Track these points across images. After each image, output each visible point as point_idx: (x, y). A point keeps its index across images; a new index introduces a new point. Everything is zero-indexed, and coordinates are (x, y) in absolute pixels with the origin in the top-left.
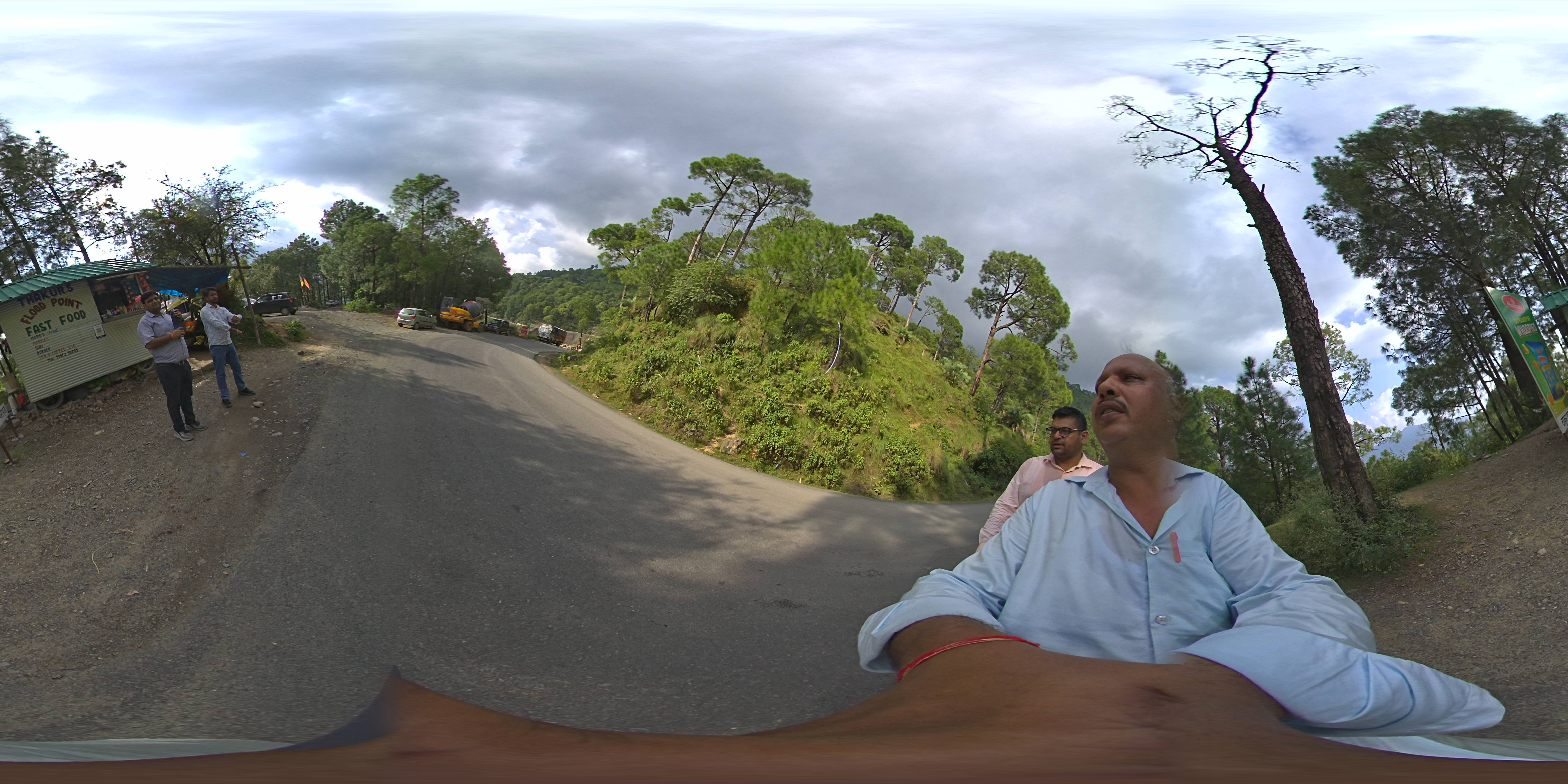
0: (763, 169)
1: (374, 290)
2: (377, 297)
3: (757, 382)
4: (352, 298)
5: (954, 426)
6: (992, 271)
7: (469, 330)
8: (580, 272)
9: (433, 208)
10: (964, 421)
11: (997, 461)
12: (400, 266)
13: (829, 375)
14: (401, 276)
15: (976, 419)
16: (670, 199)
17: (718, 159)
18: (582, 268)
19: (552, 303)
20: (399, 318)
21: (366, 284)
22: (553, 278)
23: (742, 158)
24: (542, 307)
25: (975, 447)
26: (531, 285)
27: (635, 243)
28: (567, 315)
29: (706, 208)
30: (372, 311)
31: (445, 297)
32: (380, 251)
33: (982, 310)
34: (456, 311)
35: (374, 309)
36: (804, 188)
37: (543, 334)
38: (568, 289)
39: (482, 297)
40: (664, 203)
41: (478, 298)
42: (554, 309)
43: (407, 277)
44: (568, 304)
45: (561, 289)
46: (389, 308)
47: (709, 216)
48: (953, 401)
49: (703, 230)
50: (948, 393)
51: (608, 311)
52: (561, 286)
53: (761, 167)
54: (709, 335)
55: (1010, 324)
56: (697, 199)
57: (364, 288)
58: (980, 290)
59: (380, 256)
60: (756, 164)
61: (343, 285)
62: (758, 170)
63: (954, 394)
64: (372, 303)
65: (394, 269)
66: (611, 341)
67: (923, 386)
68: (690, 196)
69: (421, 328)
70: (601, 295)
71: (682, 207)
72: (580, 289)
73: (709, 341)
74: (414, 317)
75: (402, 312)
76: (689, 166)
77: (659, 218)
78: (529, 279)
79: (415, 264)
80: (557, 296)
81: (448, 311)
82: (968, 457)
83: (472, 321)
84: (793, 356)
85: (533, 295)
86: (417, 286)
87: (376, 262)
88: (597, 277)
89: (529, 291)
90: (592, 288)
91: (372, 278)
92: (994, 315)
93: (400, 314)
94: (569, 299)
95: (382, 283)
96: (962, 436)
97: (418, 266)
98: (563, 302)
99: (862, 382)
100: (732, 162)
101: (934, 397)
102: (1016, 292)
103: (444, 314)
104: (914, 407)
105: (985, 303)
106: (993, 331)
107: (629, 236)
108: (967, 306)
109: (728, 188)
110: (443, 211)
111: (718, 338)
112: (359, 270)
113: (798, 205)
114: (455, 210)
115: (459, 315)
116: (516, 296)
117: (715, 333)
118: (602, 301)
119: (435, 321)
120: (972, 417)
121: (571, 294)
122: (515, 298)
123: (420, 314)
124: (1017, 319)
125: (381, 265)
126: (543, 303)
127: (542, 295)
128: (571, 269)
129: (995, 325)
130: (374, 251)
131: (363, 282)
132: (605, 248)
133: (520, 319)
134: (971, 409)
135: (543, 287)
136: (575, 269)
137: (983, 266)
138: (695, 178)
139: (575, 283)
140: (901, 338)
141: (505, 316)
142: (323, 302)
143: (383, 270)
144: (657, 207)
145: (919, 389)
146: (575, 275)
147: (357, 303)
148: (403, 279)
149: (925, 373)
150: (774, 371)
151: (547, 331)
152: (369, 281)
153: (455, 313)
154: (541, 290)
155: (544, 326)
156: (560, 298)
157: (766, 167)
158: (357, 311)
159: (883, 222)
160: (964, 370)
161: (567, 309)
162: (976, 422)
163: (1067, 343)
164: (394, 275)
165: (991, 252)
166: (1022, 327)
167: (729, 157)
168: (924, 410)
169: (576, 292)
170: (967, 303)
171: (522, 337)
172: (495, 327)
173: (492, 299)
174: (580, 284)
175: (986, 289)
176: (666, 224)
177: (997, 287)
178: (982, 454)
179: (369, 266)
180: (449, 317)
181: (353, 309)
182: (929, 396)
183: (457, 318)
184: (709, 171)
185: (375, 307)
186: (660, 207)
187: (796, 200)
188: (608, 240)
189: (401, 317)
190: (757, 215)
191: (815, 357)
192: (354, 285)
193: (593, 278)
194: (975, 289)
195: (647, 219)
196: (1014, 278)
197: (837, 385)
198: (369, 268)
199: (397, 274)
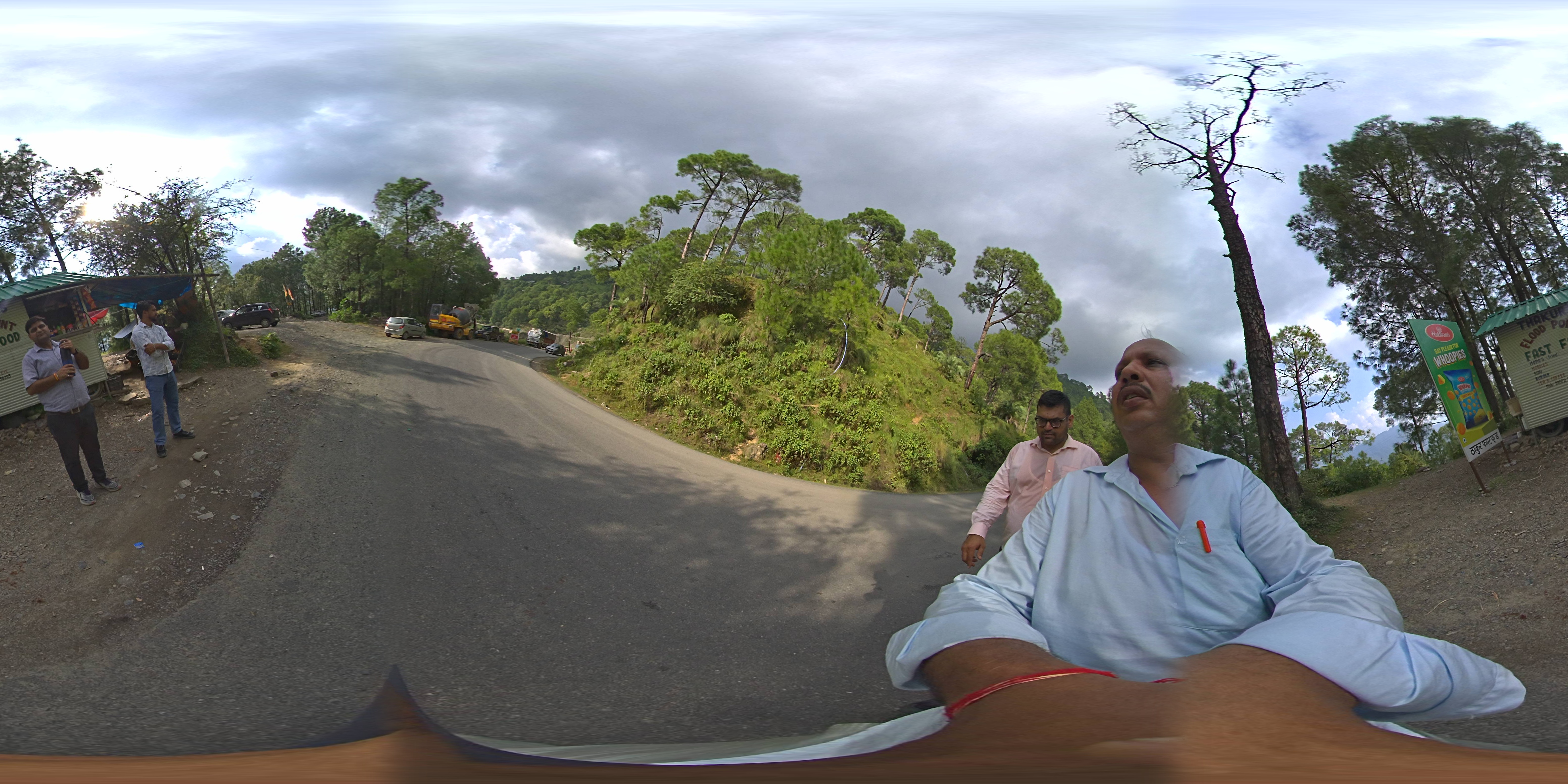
0: (752, 165)
1: (360, 298)
2: (363, 306)
3: (768, 383)
4: (338, 308)
5: (952, 419)
6: (986, 266)
7: (460, 338)
8: (562, 274)
9: (418, 212)
10: (961, 414)
11: (994, 452)
12: (386, 273)
13: (838, 375)
14: (386, 284)
15: (972, 412)
16: (659, 197)
17: (706, 155)
18: (564, 270)
19: (537, 307)
20: (386, 328)
21: (352, 292)
22: (536, 282)
23: (731, 154)
24: (527, 311)
25: (972, 440)
26: (515, 290)
27: (625, 243)
28: (552, 318)
29: (694, 205)
30: (358, 321)
31: (434, 304)
32: (364, 258)
33: (975, 304)
34: (445, 318)
35: (360, 319)
36: (794, 184)
37: (533, 338)
38: (551, 292)
39: (470, 303)
40: (653, 202)
41: (466, 304)
42: (539, 313)
43: (393, 284)
44: (553, 306)
45: (545, 293)
46: (375, 317)
47: (698, 213)
48: (950, 394)
49: (694, 228)
50: (945, 386)
51: (598, 313)
52: (545, 289)
53: (749, 163)
54: (714, 336)
55: (1004, 319)
56: (685, 196)
57: (349, 297)
58: (973, 285)
59: (365, 264)
60: (745, 160)
61: (329, 295)
62: (747, 166)
63: (950, 388)
64: (358, 312)
65: (379, 277)
66: (606, 345)
67: (921, 381)
68: (677, 193)
69: (410, 338)
70: (585, 296)
71: (672, 205)
72: (564, 291)
73: (714, 343)
74: (403, 327)
75: (389, 321)
76: (677, 163)
77: (647, 217)
78: (512, 284)
79: (401, 270)
80: (541, 299)
81: (437, 318)
82: (966, 449)
83: (462, 329)
84: (801, 357)
85: (517, 299)
86: (404, 294)
87: (362, 270)
88: (580, 279)
89: (513, 295)
90: (576, 290)
91: (357, 287)
92: (988, 310)
93: (388, 323)
94: (553, 302)
95: (367, 292)
96: (960, 428)
97: (404, 272)
98: (547, 305)
99: (868, 381)
100: (721, 159)
101: (931, 390)
102: (1009, 287)
103: (433, 322)
104: (914, 401)
105: (978, 297)
106: (987, 326)
107: (616, 236)
108: (961, 300)
109: (717, 185)
110: (428, 215)
111: (723, 339)
112: (344, 279)
113: (788, 201)
114: (440, 214)
115: (449, 322)
116: (501, 301)
117: (720, 334)
118: (586, 302)
119: (425, 329)
120: (968, 410)
121: (555, 297)
122: (500, 303)
123: (409, 323)
124: (1010, 314)
125: (367, 273)
126: (528, 307)
127: (525, 299)
128: (554, 272)
129: (989, 320)
130: (358, 258)
131: (349, 290)
132: (591, 249)
133: (506, 323)
134: (966, 401)
135: (527, 291)
136: (557, 272)
137: (977, 262)
138: (683, 176)
139: (558, 286)
140: (895, 332)
141: (490, 321)
142: (309, 313)
143: (369, 277)
144: (645, 206)
145: (917, 383)
146: (558, 278)
147: (343, 312)
148: (389, 286)
149: (922, 367)
150: (784, 373)
151: (536, 335)
152: (354, 289)
153: (444, 320)
154: (525, 294)
155: (533, 330)
156: (544, 301)
157: (754, 163)
158: (343, 321)
159: (874, 217)
160: (959, 364)
161: (553, 312)
162: (972, 415)
163: (1058, 337)
164: (379, 283)
165: (985, 248)
166: (1014, 322)
167: (718, 154)
168: (923, 404)
169: (560, 294)
170: (961, 298)
171: (512, 343)
172: (486, 333)
173: (481, 304)
174: (563, 286)
175: (979, 284)
176: (654, 222)
177: (990, 282)
178: (979, 445)
179: (353, 274)
180: (439, 325)
181: (339, 319)
182: (927, 390)
183: (446, 326)
184: (696, 167)
185: (361, 316)
186: (648, 206)
187: (785, 195)
188: (595, 241)
189: (389, 326)
190: (746, 211)
191: (822, 357)
192: (340, 294)
193: (575, 279)
194: (969, 284)
195: (635, 218)
196: (1008, 273)
197: (846, 385)
198: (354, 276)
199: (383, 281)
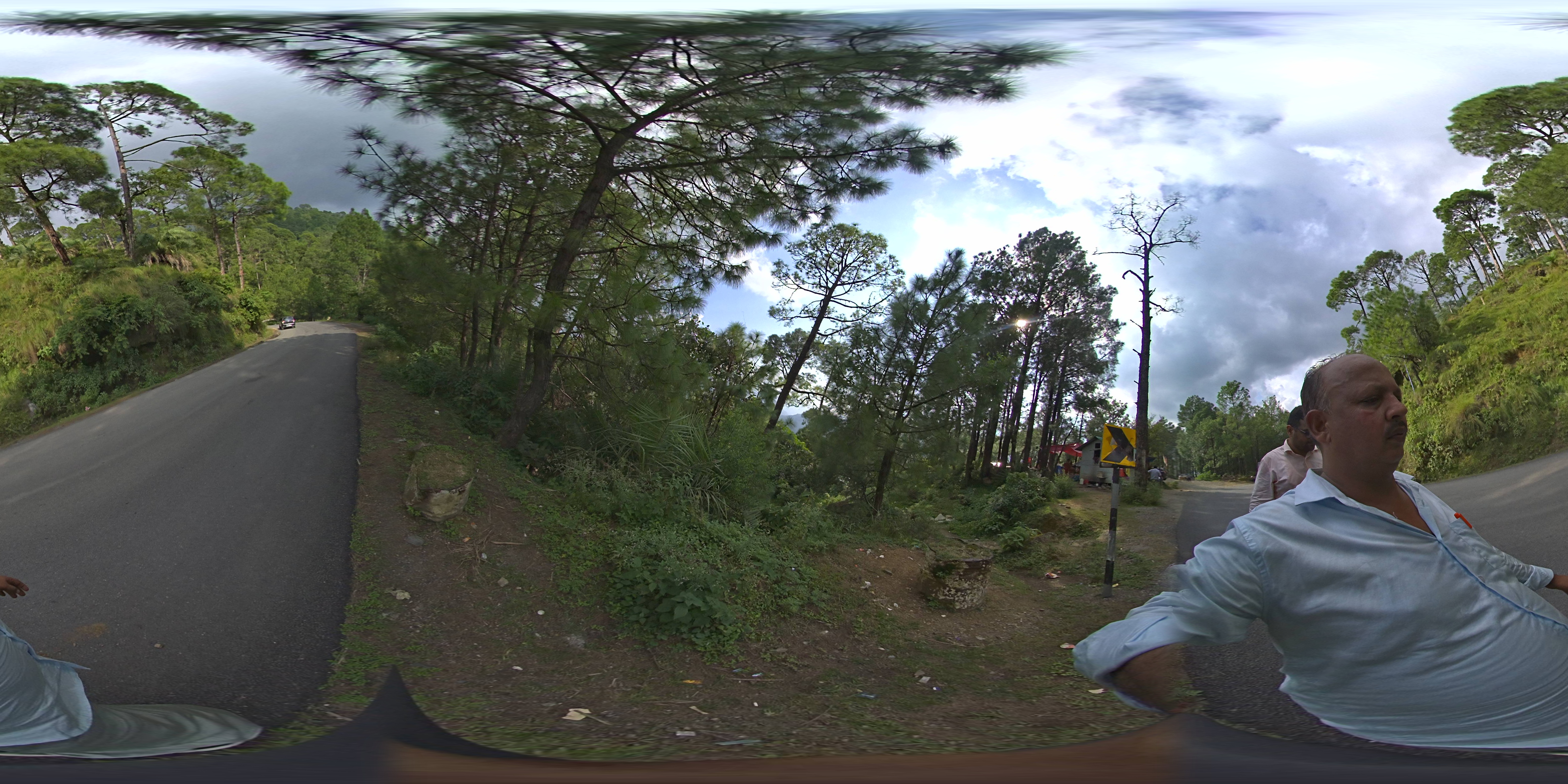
1: (1215, 464)
2: (1218, 470)
4: (1202, 472)
21: (1210, 462)
35: (1216, 478)
43: (1233, 454)
46: (1225, 476)
57: (1208, 465)
59: (1216, 441)
64: (1214, 474)
86: (1241, 459)
87: (1215, 445)
91: (1213, 457)
95: (1219, 460)
112: (1204, 451)
125: (1217, 448)
131: (1208, 460)
143: (1219, 451)
147: (1204, 475)
148: (1231, 455)
152: (1211, 459)
158: (1207, 480)
164: (1225, 454)
179: (1210, 448)
181: (1205, 479)
185: (1215, 476)
198: (1210, 450)
199: (1228, 453)
